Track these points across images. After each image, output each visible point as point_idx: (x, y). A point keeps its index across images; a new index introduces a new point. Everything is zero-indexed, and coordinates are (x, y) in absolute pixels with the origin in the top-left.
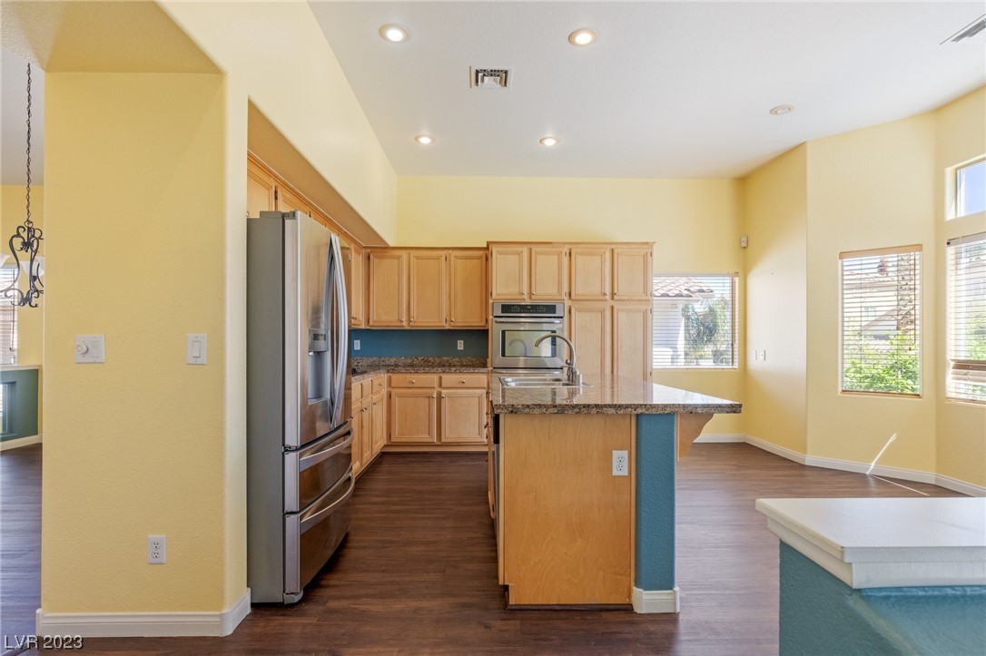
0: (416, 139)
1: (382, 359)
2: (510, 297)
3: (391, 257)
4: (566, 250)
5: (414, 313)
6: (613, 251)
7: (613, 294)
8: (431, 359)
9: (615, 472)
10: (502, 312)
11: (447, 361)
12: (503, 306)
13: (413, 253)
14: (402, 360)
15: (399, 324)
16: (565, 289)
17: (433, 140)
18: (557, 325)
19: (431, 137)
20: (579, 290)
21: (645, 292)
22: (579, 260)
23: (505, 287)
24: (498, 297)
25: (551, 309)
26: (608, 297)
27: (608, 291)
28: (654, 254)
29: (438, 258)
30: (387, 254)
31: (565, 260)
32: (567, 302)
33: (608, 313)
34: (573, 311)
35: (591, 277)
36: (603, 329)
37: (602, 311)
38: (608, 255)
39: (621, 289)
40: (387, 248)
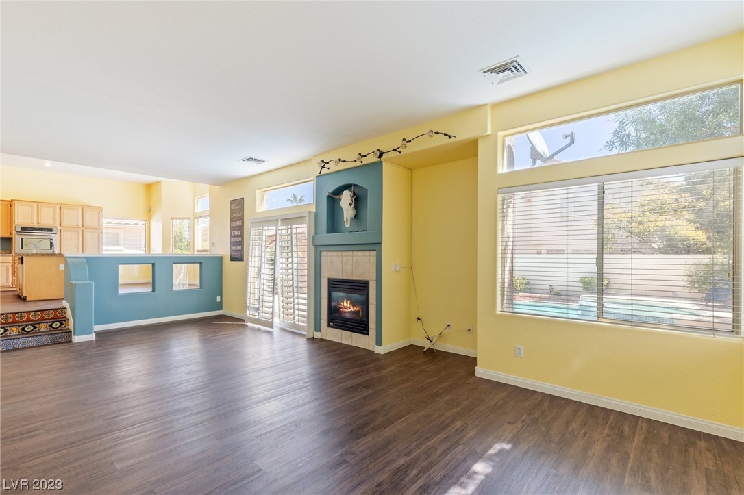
2: (26, 224)
4: (58, 206)
6: (83, 208)
7: (83, 226)
9: (60, 269)
10: (21, 230)
12: (21, 227)
16: (58, 222)
18: (53, 236)
20: (65, 223)
21: (99, 225)
22: (65, 211)
23: (22, 220)
24: (19, 223)
25: (50, 230)
26: (80, 226)
27: (80, 224)
28: (103, 211)
31: (58, 210)
32: (59, 228)
33: (80, 233)
34: (62, 231)
35: (70, 218)
36: (78, 239)
37: (78, 232)
38: (80, 210)
39: (87, 223)
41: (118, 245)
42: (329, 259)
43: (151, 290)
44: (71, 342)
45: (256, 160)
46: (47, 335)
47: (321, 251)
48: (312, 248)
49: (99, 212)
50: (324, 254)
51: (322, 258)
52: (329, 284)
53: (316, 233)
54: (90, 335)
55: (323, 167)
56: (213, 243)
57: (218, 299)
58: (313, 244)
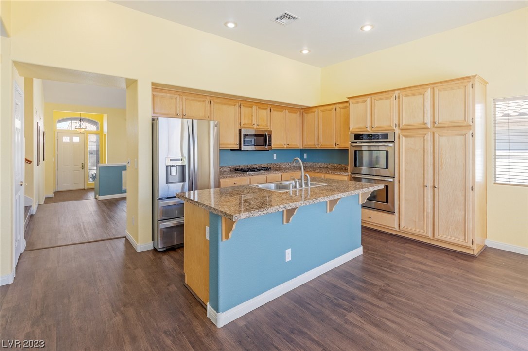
0: (301, 52)
1: (315, 163)
2: (357, 130)
3: (311, 112)
4: (396, 94)
6: (435, 88)
7: (434, 123)
8: (336, 165)
10: (355, 139)
11: (344, 167)
12: (355, 135)
13: (321, 108)
14: (323, 165)
15: (314, 146)
16: (396, 122)
17: (310, 51)
18: (390, 147)
19: (308, 50)
22: (406, 101)
23: (357, 125)
24: (353, 130)
25: (386, 136)
26: (429, 126)
29: (331, 110)
30: (310, 111)
31: (395, 102)
32: (397, 131)
33: (430, 137)
34: (401, 136)
35: (415, 111)
36: (426, 149)
37: (425, 136)
38: (429, 93)
39: (441, 119)
40: (310, 108)
49: (465, 88)
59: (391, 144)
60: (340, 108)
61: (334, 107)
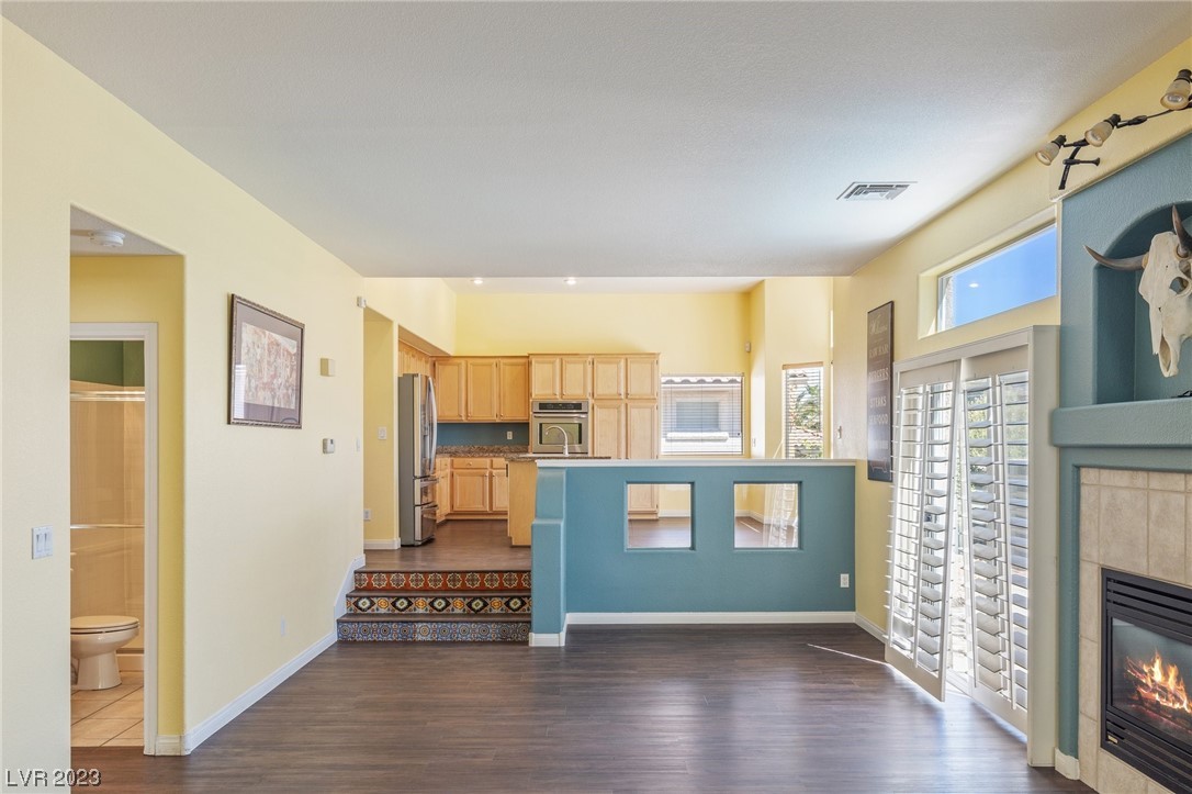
1: (445, 447)
2: (546, 397)
3: (452, 364)
4: (590, 359)
5: (471, 409)
6: (628, 358)
7: (627, 394)
8: (486, 447)
10: (540, 409)
11: (498, 448)
12: (540, 404)
13: (470, 361)
14: (461, 448)
15: (459, 418)
16: (589, 390)
18: (583, 419)
20: (599, 391)
21: (652, 391)
22: (600, 368)
23: (541, 390)
24: (537, 398)
25: (578, 406)
26: (623, 397)
27: (623, 391)
28: (660, 361)
29: (491, 365)
30: (449, 362)
31: (589, 368)
32: (591, 401)
33: (623, 409)
34: (595, 408)
35: (609, 381)
36: (619, 421)
37: (618, 408)
38: (622, 363)
39: (633, 390)
40: (449, 357)
41: (716, 426)
42: (1105, 497)
43: (689, 546)
44: (526, 642)
45: (876, 188)
46: (497, 622)
47: (1078, 467)
48: (1050, 456)
49: (652, 363)
50: (1088, 476)
51: (1084, 491)
52: (1106, 590)
53: (1062, 402)
54: (555, 636)
55: (1071, 162)
56: (840, 430)
57: (844, 580)
58: (1052, 443)
59: (583, 416)
60: (505, 364)
61: (494, 361)
